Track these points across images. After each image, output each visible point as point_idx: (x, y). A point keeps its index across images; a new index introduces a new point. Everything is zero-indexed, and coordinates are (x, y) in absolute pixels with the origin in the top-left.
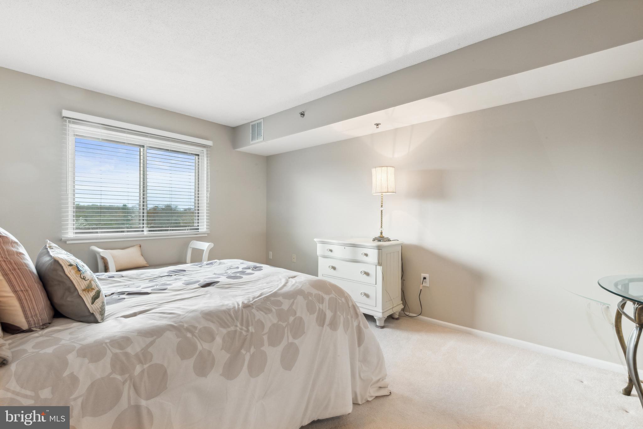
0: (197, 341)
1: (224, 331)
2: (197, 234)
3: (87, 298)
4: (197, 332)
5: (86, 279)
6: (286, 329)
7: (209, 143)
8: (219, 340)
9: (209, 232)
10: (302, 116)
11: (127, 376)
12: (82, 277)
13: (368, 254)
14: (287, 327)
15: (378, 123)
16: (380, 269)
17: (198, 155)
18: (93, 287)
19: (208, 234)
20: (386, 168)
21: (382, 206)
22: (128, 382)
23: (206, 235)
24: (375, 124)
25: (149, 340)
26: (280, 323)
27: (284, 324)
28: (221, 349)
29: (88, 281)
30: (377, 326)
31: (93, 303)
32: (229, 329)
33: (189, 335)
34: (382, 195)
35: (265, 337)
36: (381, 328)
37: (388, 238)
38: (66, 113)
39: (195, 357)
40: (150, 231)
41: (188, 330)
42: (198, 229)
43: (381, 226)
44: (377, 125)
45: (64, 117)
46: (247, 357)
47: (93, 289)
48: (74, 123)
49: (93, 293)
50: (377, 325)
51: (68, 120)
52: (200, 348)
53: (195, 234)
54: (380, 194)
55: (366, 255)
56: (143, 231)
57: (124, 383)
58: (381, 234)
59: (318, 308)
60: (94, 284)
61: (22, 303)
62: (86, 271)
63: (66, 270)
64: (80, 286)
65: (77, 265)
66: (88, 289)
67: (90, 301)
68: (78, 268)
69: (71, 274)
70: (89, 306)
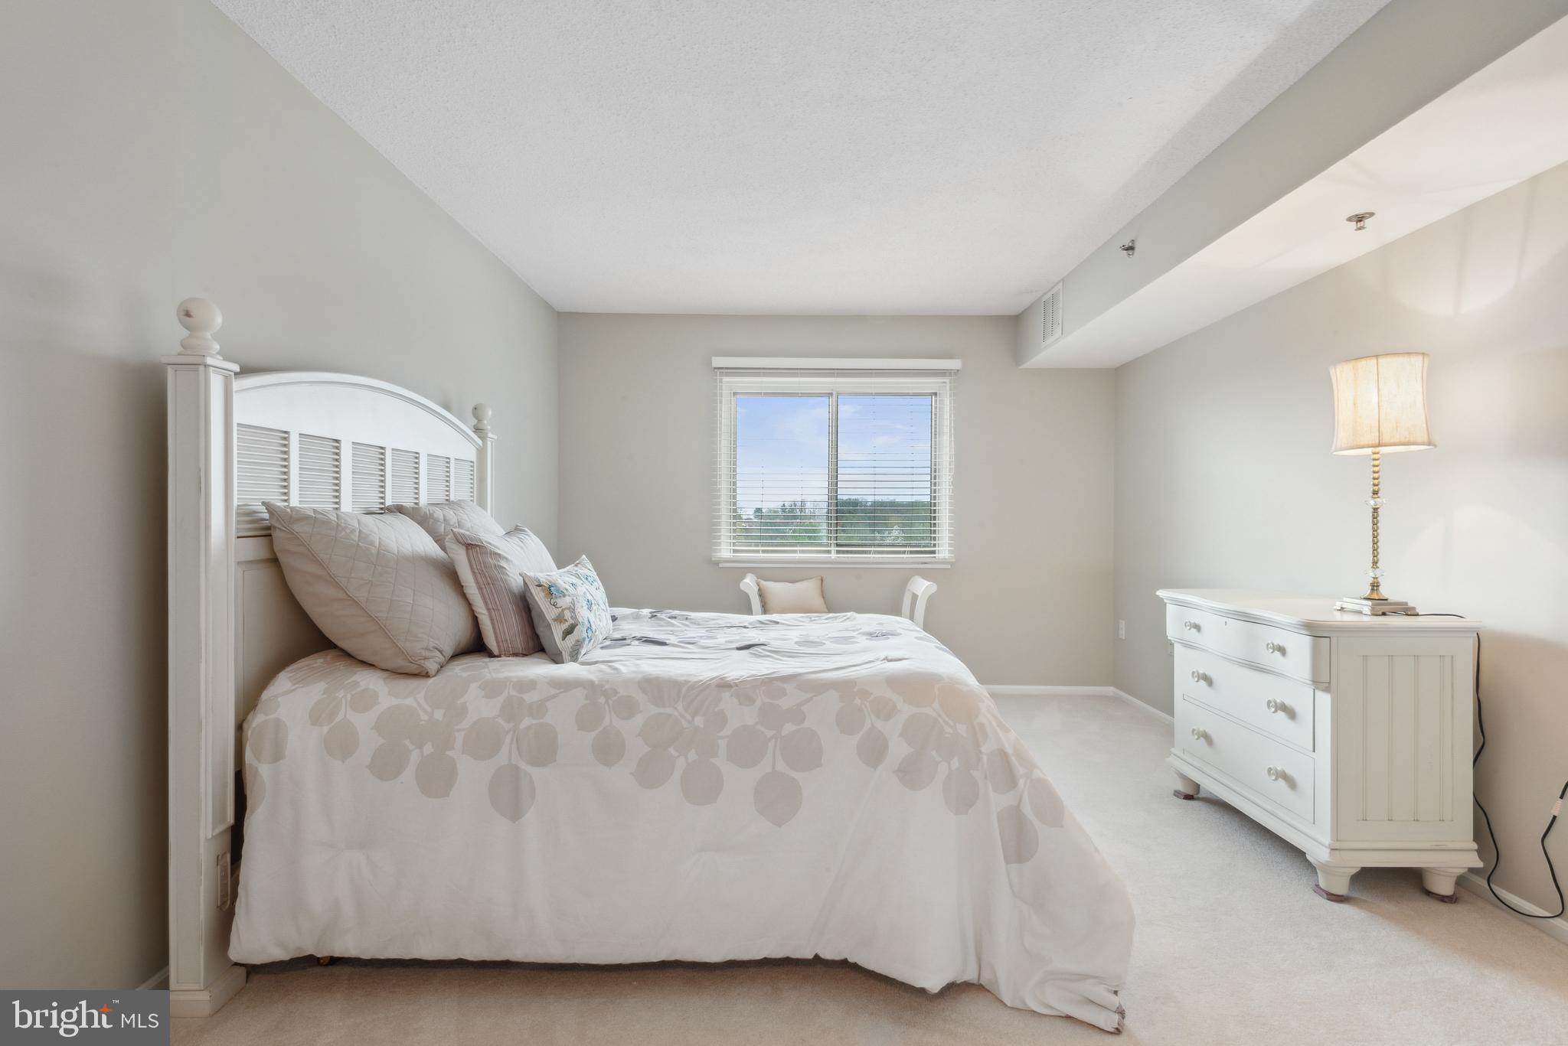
0: (608, 711)
1: (653, 710)
2: (925, 563)
3: (557, 631)
4: (614, 699)
5: (558, 606)
6: (771, 744)
7: (954, 364)
8: (639, 720)
9: (954, 560)
10: (1130, 252)
11: (512, 725)
12: (552, 603)
13: (1285, 646)
14: (774, 740)
15: (1360, 211)
16: (1325, 700)
17: (935, 394)
18: (566, 618)
19: (952, 564)
20: (1374, 361)
21: (1375, 493)
22: (511, 733)
23: (949, 567)
24: (1350, 219)
25: (553, 691)
26: (760, 727)
27: (769, 733)
28: (639, 735)
29: (560, 610)
30: (1318, 889)
31: (564, 639)
32: (662, 710)
33: (602, 700)
34: (1377, 456)
35: (722, 745)
36: (1329, 900)
37: (1406, 604)
38: (718, 361)
39: (597, 732)
40: (838, 552)
41: (605, 693)
42: (934, 552)
43: (1375, 563)
44: (1360, 219)
45: (715, 368)
46: (681, 764)
47: (566, 620)
48: (728, 375)
49: (565, 626)
50: (1317, 886)
51: (718, 371)
52: (606, 722)
53: (922, 563)
54: (1369, 451)
55: (1282, 650)
56: (829, 552)
57: (508, 732)
58: (1373, 589)
59: (868, 725)
60: (567, 614)
61: (493, 624)
62: (564, 596)
63: (533, 591)
64: (550, 613)
65: (550, 587)
66: (560, 619)
67: (561, 635)
68: (550, 590)
69: (539, 597)
70: (558, 641)
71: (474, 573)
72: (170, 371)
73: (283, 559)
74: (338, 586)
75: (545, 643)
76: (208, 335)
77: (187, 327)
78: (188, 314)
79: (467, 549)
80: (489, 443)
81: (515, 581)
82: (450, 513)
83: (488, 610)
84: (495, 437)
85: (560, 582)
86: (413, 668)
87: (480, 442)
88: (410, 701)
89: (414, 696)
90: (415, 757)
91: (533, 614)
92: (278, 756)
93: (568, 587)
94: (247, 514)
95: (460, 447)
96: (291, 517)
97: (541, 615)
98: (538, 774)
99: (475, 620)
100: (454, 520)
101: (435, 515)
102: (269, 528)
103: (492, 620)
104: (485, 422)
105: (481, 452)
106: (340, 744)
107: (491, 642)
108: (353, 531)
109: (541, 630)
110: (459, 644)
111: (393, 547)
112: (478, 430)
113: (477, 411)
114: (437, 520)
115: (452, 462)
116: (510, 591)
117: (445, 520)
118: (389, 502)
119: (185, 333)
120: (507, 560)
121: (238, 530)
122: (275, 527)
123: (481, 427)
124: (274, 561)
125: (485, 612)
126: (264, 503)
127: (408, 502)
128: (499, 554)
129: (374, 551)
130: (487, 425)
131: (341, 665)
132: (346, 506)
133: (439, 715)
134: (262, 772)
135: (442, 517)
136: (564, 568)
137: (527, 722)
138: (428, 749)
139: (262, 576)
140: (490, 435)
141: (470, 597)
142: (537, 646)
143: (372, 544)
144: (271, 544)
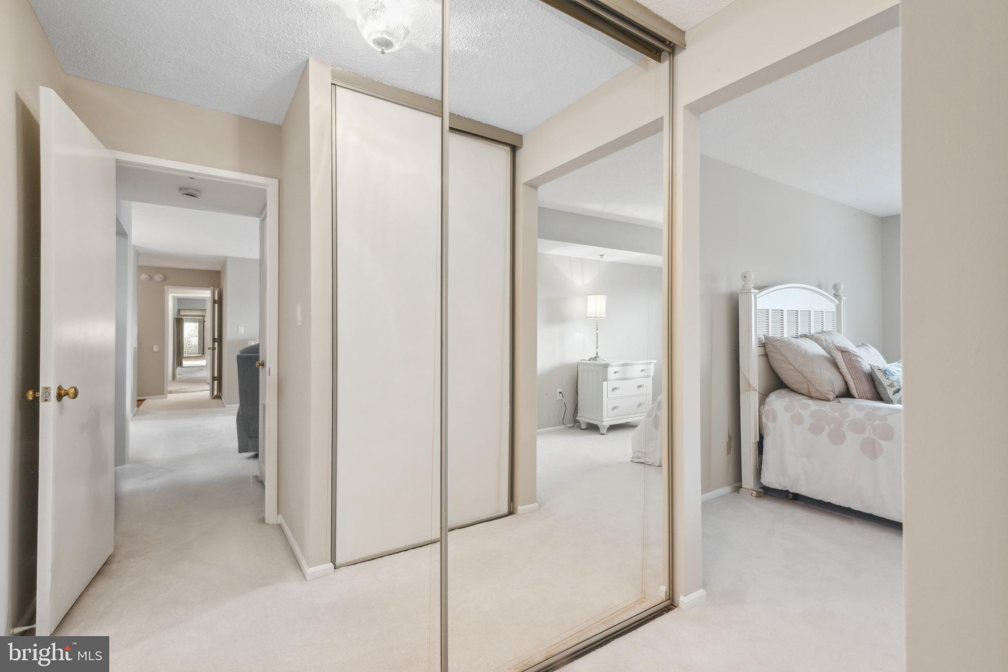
3: (890, 391)
5: (890, 380)
11: (870, 422)
12: (887, 377)
18: (895, 385)
25: (889, 413)
31: (893, 395)
47: (894, 387)
49: (894, 389)
57: (869, 425)
60: (895, 384)
61: (855, 385)
62: (893, 375)
63: (876, 372)
64: (885, 382)
65: (885, 371)
66: (891, 385)
67: (892, 393)
68: (885, 372)
69: (880, 375)
70: (891, 397)
71: (845, 363)
72: (739, 295)
73: (770, 354)
74: (791, 365)
75: (883, 396)
76: (750, 282)
77: (743, 280)
78: (745, 277)
79: (841, 352)
80: (842, 302)
81: (867, 368)
82: (827, 337)
83: (853, 379)
84: (845, 298)
85: (891, 369)
86: (823, 397)
87: (837, 302)
88: (823, 408)
89: (826, 407)
90: (827, 429)
91: (876, 382)
92: (774, 419)
93: (895, 372)
94: (760, 340)
95: (828, 305)
96: (773, 340)
97: (881, 383)
98: (884, 444)
99: (846, 383)
100: (830, 340)
101: (821, 338)
102: (764, 344)
103: (855, 383)
104: (840, 291)
105: (838, 307)
106: (798, 420)
107: (854, 391)
108: (795, 345)
109: (880, 390)
110: (839, 392)
111: (810, 351)
112: (836, 296)
113: (835, 287)
114: (822, 341)
115: (824, 312)
116: (863, 372)
117: (826, 340)
118: (800, 333)
119: (743, 282)
120: (861, 358)
121: (758, 344)
122: (767, 343)
123: (838, 294)
124: (766, 355)
125: (851, 380)
126: (764, 335)
127: (806, 332)
128: (857, 355)
129: (803, 353)
130: (841, 293)
131: (792, 394)
132: (785, 335)
133: (836, 415)
134: (769, 426)
135: (824, 339)
136: (892, 363)
137: (877, 422)
138: (833, 426)
139: (763, 359)
140: (843, 298)
141: (844, 373)
142: (878, 395)
143: (802, 350)
144: (765, 349)
